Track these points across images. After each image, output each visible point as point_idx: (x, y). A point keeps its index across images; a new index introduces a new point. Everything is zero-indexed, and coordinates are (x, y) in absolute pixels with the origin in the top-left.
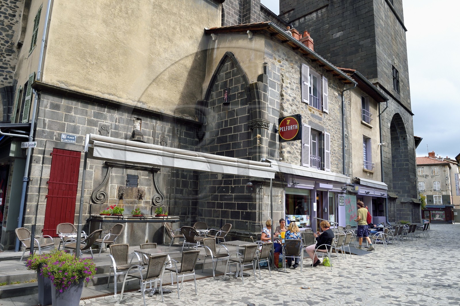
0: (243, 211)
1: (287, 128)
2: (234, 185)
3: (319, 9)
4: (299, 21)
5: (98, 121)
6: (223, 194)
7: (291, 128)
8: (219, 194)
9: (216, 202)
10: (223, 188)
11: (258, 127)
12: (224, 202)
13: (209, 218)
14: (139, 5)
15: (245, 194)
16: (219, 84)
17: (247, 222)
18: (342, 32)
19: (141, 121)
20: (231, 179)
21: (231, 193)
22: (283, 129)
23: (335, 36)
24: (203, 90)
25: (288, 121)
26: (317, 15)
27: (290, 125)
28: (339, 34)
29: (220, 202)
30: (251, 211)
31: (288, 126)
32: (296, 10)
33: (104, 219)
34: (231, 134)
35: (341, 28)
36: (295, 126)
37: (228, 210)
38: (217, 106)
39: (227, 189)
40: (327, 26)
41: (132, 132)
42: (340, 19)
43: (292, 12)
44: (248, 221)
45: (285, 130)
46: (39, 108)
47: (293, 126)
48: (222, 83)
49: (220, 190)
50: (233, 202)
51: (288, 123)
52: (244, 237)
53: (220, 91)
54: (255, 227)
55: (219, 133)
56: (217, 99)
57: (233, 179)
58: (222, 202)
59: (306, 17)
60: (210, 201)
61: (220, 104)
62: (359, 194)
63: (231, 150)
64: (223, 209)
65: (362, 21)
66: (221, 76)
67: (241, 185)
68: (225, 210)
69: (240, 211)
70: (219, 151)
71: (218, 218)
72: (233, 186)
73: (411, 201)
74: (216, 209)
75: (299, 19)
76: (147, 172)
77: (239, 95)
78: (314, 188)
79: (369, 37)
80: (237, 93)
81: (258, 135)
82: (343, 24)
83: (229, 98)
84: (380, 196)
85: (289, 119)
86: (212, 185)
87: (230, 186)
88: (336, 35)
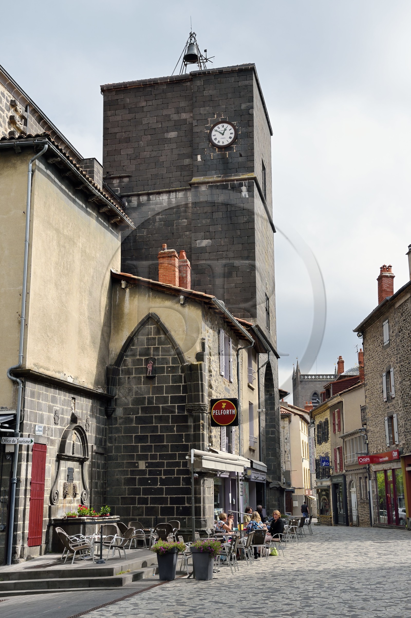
0: (178, 506)
1: (222, 412)
2: (164, 475)
3: (173, 191)
4: (139, 199)
5: (53, 406)
6: (148, 487)
7: (228, 412)
8: (142, 487)
9: (137, 496)
10: (148, 479)
11: (201, 413)
12: (149, 496)
13: (125, 517)
14: (73, 255)
15: (181, 486)
16: (137, 349)
17: (185, 518)
18: (209, 241)
19: (75, 401)
20: (160, 469)
21: (160, 485)
22: (216, 412)
23: (199, 244)
24: (110, 352)
25: (223, 404)
26: (169, 198)
27: (226, 408)
28: (205, 243)
29: (144, 496)
30: (189, 505)
31: (223, 409)
32: (133, 179)
33: (86, 521)
34: (158, 415)
35: (209, 235)
36: (232, 411)
37: (156, 506)
38: (135, 377)
39: (154, 482)
40: (185, 222)
41: (71, 415)
42: (208, 221)
43: (126, 180)
44: (187, 517)
45: (219, 414)
46: (24, 398)
47: (230, 411)
48: (141, 348)
49: (143, 482)
50: (164, 496)
51: (223, 407)
52: (187, 535)
53: (138, 359)
54: (201, 522)
55: (139, 411)
56: (134, 367)
57: (162, 469)
58: (146, 497)
59: (151, 197)
60: (127, 496)
61: (140, 375)
62: (252, 480)
63: (159, 434)
64: (149, 505)
65: (239, 234)
66: (139, 339)
67: (176, 476)
68: (152, 505)
69: (175, 506)
70: (140, 434)
71: (140, 517)
72: (164, 477)
73: (278, 486)
74: (136, 505)
75: (139, 195)
76: (78, 463)
77: (169, 369)
78: (229, 475)
79: (248, 258)
80: (167, 367)
81: (201, 421)
82: (211, 229)
83: (155, 370)
84: (262, 482)
85: (224, 402)
86: (129, 476)
87: (159, 477)
88: (201, 242)
